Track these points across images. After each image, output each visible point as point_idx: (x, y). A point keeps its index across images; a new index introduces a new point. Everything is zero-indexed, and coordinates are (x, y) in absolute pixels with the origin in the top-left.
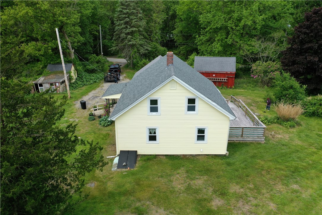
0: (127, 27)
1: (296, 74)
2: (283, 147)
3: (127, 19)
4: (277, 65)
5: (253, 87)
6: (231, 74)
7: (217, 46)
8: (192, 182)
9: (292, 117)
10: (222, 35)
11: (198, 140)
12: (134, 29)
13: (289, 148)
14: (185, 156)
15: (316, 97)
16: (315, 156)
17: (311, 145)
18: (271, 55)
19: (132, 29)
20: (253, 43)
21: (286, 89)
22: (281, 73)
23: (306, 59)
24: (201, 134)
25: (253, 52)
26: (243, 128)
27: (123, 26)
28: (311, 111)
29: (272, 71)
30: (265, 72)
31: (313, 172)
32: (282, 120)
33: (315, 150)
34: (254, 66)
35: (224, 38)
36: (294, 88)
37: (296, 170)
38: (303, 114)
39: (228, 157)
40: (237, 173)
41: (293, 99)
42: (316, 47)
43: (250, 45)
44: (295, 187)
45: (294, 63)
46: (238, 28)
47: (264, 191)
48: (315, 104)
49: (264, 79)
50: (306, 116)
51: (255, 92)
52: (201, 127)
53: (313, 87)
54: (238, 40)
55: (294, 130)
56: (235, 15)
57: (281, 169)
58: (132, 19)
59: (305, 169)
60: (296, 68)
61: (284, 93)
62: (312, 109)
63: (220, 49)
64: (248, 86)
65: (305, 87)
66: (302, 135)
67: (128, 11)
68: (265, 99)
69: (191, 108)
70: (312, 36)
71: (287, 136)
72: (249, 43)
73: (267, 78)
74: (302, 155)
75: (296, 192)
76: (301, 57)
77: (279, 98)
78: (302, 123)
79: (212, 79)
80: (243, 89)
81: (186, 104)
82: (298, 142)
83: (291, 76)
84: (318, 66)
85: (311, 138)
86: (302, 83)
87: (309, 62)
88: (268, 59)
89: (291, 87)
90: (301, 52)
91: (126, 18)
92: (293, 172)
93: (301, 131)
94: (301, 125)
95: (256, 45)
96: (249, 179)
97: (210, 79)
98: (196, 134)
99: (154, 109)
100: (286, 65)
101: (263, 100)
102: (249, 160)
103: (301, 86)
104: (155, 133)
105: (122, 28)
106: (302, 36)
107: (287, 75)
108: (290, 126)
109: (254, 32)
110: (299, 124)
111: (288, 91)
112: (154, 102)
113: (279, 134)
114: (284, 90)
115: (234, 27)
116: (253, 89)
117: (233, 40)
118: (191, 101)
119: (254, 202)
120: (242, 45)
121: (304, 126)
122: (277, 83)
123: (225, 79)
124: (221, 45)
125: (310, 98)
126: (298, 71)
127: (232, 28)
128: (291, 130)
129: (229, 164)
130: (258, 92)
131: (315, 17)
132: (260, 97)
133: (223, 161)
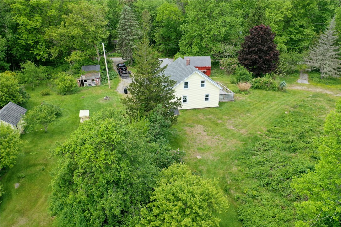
0: (128, 35)
1: (247, 66)
2: (243, 103)
3: (129, 29)
4: (236, 60)
5: (222, 75)
6: (208, 67)
7: (195, 49)
8: (207, 117)
9: (246, 89)
10: (197, 40)
11: (206, 100)
12: (135, 37)
13: (245, 103)
14: (199, 109)
15: (257, 79)
16: (257, 105)
17: (255, 101)
18: (231, 54)
19: (133, 37)
20: (219, 46)
21: (242, 75)
22: (239, 66)
23: (252, 57)
24: (207, 98)
25: (220, 52)
26: (224, 94)
27: (126, 35)
28: (255, 86)
29: (233, 64)
30: (229, 65)
31: (255, 110)
32: (241, 91)
33: (256, 103)
34: (221, 61)
35: (199, 42)
36: (246, 74)
37: (249, 110)
38: (251, 88)
39: (219, 108)
40: (224, 113)
41: (246, 80)
42: (256, 50)
43: (217, 47)
44: (249, 115)
45: (245, 59)
46: (209, 36)
47: (237, 117)
48: (257, 82)
49: (228, 70)
50: (253, 89)
51: (224, 78)
52: (207, 94)
53: (256, 73)
54: (209, 44)
55: (247, 96)
56: (207, 27)
57: (242, 110)
58: (132, 30)
59: (252, 109)
60: (246, 62)
61: (241, 77)
62: (256, 85)
63: (198, 50)
64: (219, 75)
65: (251, 73)
66: (251, 97)
67: (129, 23)
68: (230, 81)
69: (203, 85)
70: (254, 44)
71: (244, 98)
72: (217, 46)
73: (230, 69)
74: (251, 105)
75: (249, 116)
76: (249, 56)
77: (239, 80)
78: (251, 92)
79: (203, 71)
80: (216, 77)
81: (200, 83)
82: (249, 100)
83: (244, 67)
84: (258, 61)
85: (255, 98)
86: (250, 71)
87: (253, 59)
88: (229, 56)
89: (245, 74)
90: (249, 53)
91: (127, 28)
92: (248, 110)
93: (251, 96)
94: (250, 93)
95: (222, 47)
96: (230, 114)
97: (202, 71)
98: (205, 97)
99: (186, 87)
100: (241, 60)
101: (230, 82)
102: (229, 108)
103: (250, 73)
104: (186, 98)
105: (125, 36)
106: (249, 43)
107: (242, 67)
108: (245, 94)
109: (219, 39)
110: (249, 93)
111: (243, 76)
112: (186, 83)
113: (240, 97)
114: (241, 76)
115: (206, 35)
116: (222, 76)
117: (206, 44)
118: (203, 82)
119: (234, 120)
120: (212, 48)
121: (252, 93)
122: (237, 72)
123: (205, 71)
124: (198, 48)
125: (254, 79)
126: (248, 64)
127: (204, 36)
128: (246, 96)
129: (220, 110)
130: (225, 78)
131: (255, 32)
132: (228, 81)
133: (218, 109)
